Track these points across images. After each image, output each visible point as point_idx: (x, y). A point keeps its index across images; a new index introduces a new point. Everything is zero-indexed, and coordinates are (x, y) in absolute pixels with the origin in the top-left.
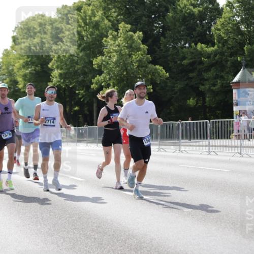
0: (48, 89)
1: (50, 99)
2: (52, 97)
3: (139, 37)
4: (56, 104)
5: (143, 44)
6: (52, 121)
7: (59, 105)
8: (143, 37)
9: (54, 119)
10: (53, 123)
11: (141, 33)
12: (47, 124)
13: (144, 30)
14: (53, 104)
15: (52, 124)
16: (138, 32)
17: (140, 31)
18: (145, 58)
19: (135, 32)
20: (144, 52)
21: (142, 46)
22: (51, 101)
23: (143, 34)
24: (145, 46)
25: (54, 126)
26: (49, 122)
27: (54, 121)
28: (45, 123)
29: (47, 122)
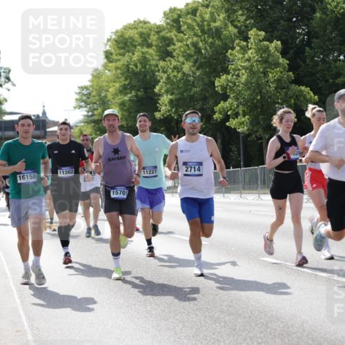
0: (186, 115)
1: (191, 131)
2: (194, 128)
3: (276, 47)
5: (283, 57)
6: (197, 167)
7: (207, 140)
8: (282, 48)
9: (200, 164)
10: (199, 170)
11: (279, 43)
12: (189, 173)
13: (284, 38)
15: (197, 172)
16: (275, 41)
17: (278, 41)
18: (285, 76)
19: (271, 42)
20: (284, 69)
22: (193, 134)
25: (201, 175)
26: (193, 169)
27: (201, 167)
28: (186, 171)
29: (189, 170)
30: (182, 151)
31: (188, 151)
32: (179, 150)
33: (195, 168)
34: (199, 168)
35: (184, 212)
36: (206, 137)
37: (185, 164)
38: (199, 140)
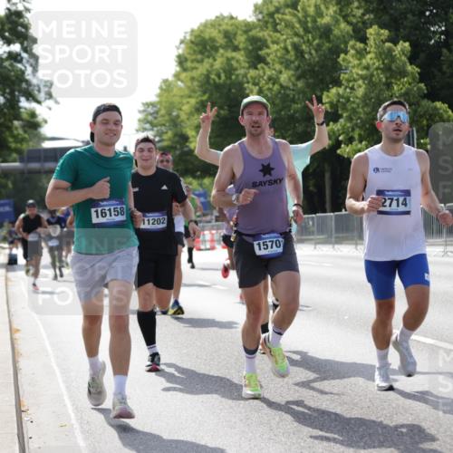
0: (385, 109)
1: (393, 134)
2: (399, 129)
3: (403, 51)
4: (410, 151)
5: (411, 64)
6: (401, 199)
8: (411, 52)
9: (407, 193)
10: (406, 205)
11: (407, 44)
12: (387, 209)
13: (413, 38)
14: (402, 150)
15: (402, 208)
18: (415, 89)
19: (395, 43)
20: (414, 79)
21: (409, 68)
22: (396, 141)
23: (411, 46)
24: (414, 67)
25: (408, 213)
26: (395, 203)
27: (408, 198)
29: (388, 202)
30: (377, 170)
31: (387, 170)
32: (371, 167)
33: (398, 200)
36: (414, 149)
37: (380, 193)
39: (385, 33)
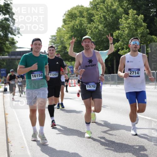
0: (132, 40)
1: (134, 49)
2: (136, 47)
3: (141, 18)
5: (144, 22)
6: (137, 72)
7: (143, 56)
8: (144, 18)
9: (139, 70)
10: (138, 74)
11: (143, 16)
12: (132, 75)
13: (145, 14)
15: (137, 75)
16: (141, 15)
17: (142, 15)
18: (145, 31)
19: (139, 15)
20: (145, 28)
21: (143, 24)
22: (135, 51)
23: (144, 16)
24: (145, 23)
25: (139, 76)
26: (134, 73)
27: (139, 71)
28: (130, 74)
29: (132, 73)
30: (128, 62)
31: (132, 62)
33: (135, 72)
34: (138, 72)
35: (127, 98)
36: (142, 54)
37: (130, 70)
38: (138, 55)
39: (135, 11)
